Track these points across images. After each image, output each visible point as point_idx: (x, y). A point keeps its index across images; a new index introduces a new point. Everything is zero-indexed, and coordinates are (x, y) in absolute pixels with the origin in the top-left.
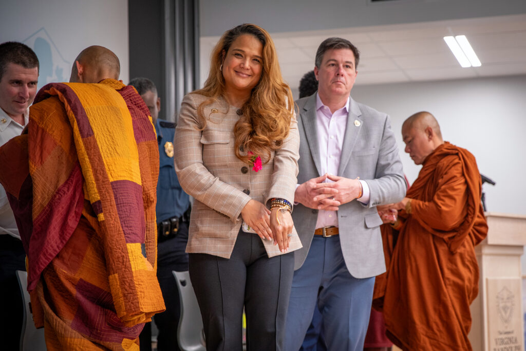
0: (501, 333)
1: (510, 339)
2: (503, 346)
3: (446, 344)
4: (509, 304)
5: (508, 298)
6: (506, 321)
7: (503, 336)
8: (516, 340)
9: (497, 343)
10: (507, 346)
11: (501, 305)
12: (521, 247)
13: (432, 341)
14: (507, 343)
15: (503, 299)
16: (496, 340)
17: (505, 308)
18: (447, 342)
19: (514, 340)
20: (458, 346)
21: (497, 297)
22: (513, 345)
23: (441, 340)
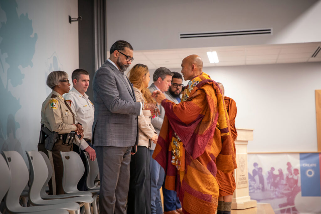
0: (241, 176)
1: (244, 178)
2: (241, 181)
3: (224, 179)
4: (243, 164)
5: (243, 162)
6: (242, 171)
7: (241, 177)
8: (246, 179)
9: (239, 180)
10: (243, 181)
11: (241, 164)
12: (247, 141)
13: (219, 178)
14: (243, 180)
15: (241, 162)
16: (239, 178)
17: (242, 166)
18: (225, 179)
19: (245, 178)
20: (230, 180)
21: (239, 161)
22: (245, 181)
23: (222, 178)
